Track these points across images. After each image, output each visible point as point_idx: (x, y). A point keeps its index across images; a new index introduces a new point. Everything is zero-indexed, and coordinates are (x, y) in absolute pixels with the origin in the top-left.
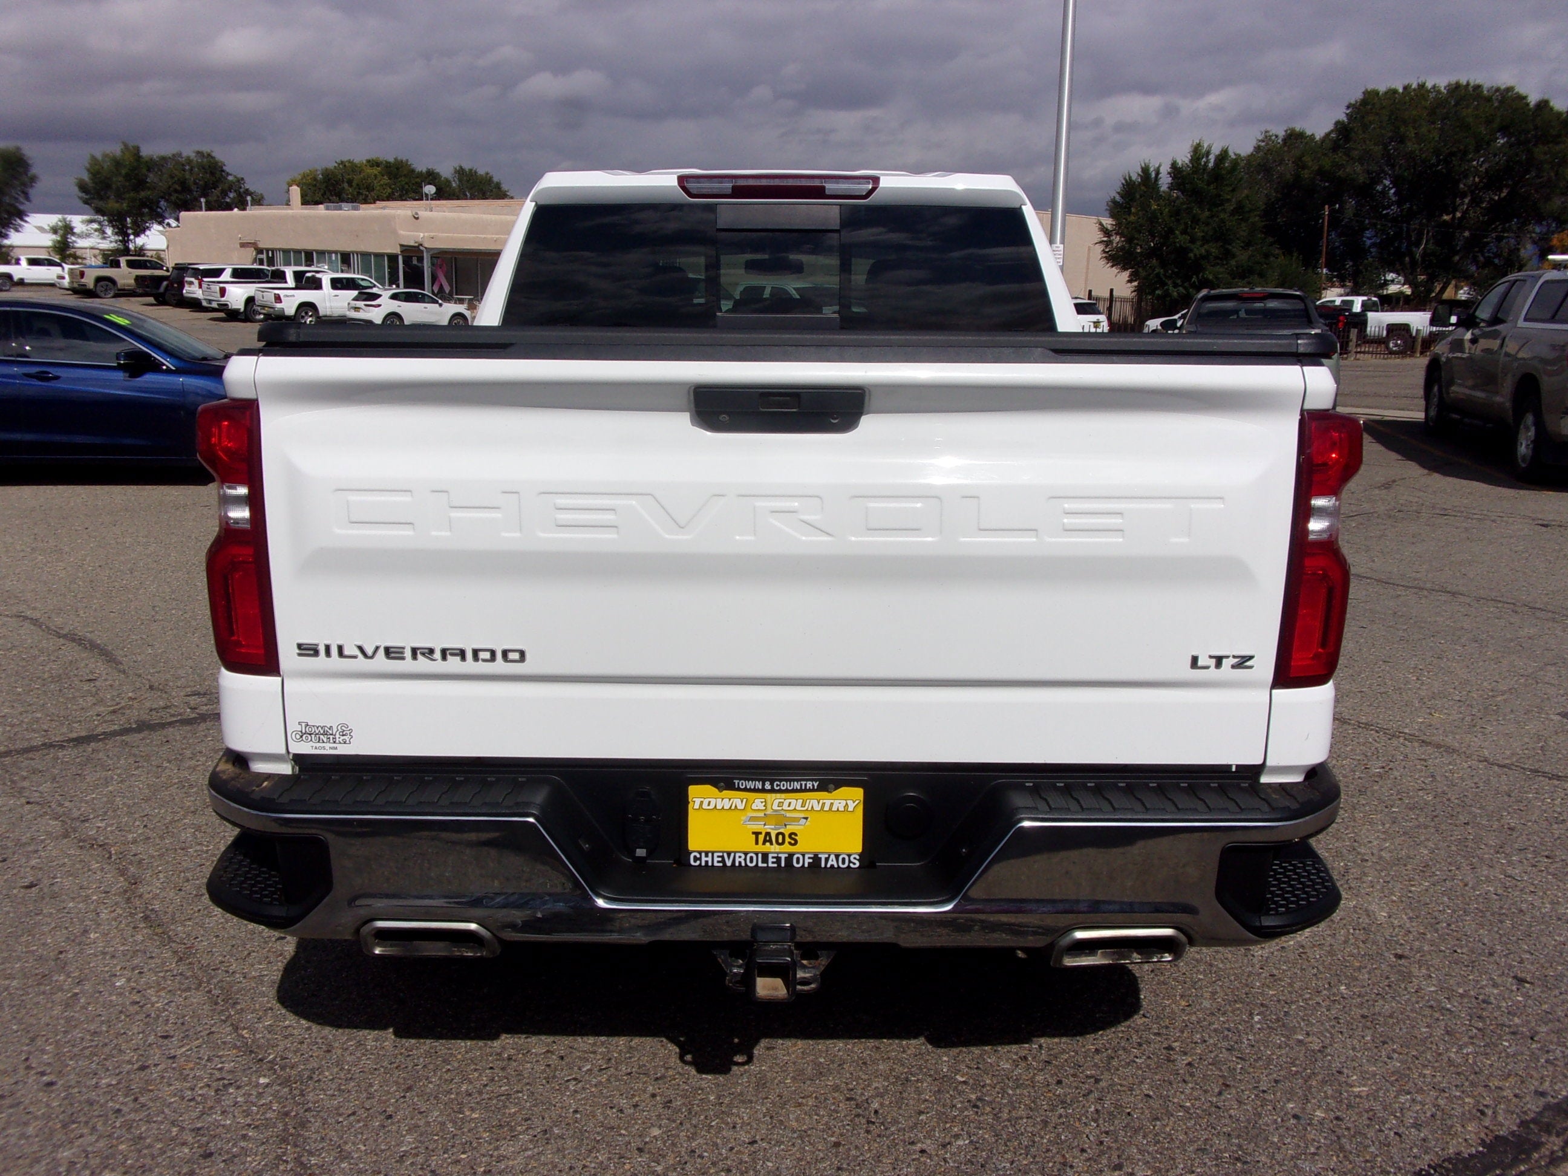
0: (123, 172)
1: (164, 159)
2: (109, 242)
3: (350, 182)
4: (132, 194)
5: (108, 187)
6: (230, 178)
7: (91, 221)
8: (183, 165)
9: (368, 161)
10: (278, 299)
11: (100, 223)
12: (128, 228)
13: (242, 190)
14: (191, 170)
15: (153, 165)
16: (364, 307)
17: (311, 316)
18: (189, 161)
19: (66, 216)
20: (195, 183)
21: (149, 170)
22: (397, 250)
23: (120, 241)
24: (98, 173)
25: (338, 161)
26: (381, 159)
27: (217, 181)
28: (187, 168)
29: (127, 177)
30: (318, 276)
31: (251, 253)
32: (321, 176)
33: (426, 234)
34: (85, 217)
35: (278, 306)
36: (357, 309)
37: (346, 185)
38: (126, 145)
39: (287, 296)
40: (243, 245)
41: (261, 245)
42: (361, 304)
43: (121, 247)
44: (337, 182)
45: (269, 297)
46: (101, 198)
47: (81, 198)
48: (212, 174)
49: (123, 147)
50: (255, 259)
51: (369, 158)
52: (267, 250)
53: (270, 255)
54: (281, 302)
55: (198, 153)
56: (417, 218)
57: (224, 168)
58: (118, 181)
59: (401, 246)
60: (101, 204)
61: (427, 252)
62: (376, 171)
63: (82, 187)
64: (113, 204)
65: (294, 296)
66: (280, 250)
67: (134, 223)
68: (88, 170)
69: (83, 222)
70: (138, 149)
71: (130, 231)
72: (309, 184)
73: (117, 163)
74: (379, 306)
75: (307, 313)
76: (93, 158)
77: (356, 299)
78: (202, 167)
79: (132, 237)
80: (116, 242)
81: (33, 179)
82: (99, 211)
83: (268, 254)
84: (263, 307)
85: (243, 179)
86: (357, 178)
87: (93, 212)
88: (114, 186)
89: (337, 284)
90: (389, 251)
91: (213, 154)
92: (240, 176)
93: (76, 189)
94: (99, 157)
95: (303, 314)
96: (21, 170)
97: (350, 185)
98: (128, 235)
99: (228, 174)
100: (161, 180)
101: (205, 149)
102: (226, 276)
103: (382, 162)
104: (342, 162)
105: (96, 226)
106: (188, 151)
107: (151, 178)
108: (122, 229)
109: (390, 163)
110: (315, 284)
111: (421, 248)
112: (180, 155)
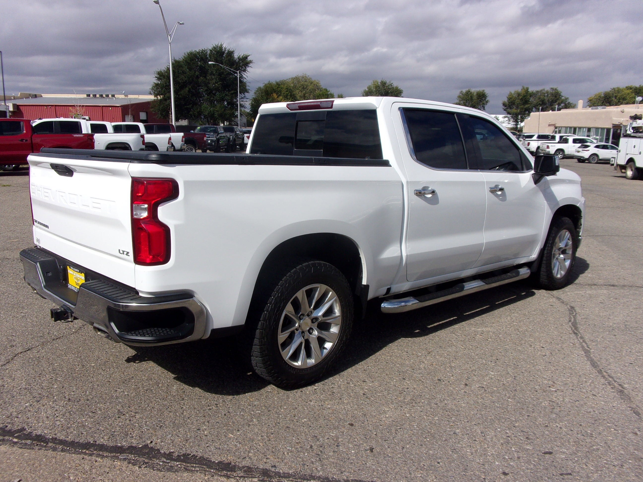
0: (520, 98)
1: (537, 92)
2: (511, 125)
3: (616, 97)
4: (522, 106)
5: (514, 104)
6: (563, 98)
7: (505, 117)
8: (544, 94)
9: (627, 87)
10: (548, 147)
11: (508, 118)
12: (518, 120)
13: (567, 103)
14: (547, 96)
15: (532, 95)
16: (581, 151)
17: (561, 154)
18: (547, 92)
19: (497, 115)
20: (548, 101)
21: (531, 97)
22: (610, 126)
23: (515, 124)
24: (511, 98)
25: (612, 88)
26: (633, 86)
27: (557, 99)
28: (546, 95)
29: (521, 99)
30: (568, 138)
31: (552, 128)
32: (603, 95)
33: (625, 119)
34: (504, 116)
35: (548, 150)
36: (578, 152)
37: (614, 99)
38: (523, 87)
39: (552, 146)
40: (549, 125)
41: (557, 125)
42: (580, 149)
43: (515, 127)
44: (610, 97)
45: (545, 146)
46: (511, 108)
47: (503, 108)
48: (556, 97)
49: (522, 88)
50: (554, 131)
51: (627, 85)
52: (559, 127)
53: (560, 129)
54: (549, 148)
55: (552, 88)
56: (623, 112)
57: (561, 94)
58: (517, 101)
59: (613, 124)
60: (509, 110)
61: (624, 127)
62: (628, 91)
63: (504, 104)
64: (514, 110)
65: (555, 146)
66: (564, 127)
67: (521, 117)
68: (507, 98)
69: (503, 117)
70: (528, 89)
71: (519, 121)
72: (597, 99)
73: (519, 95)
74: (588, 150)
75: (559, 153)
76: (511, 93)
77: (579, 148)
78: (552, 94)
79: (520, 123)
80: (513, 125)
81: (487, 102)
82: (509, 113)
83: (559, 128)
84: (542, 150)
85: (568, 98)
86: (619, 95)
87: (506, 113)
88: (516, 103)
89: (575, 141)
90: (607, 127)
91: (557, 89)
92: (567, 97)
93: (502, 105)
94: (513, 92)
95: (558, 153)
96: (484, 99)
97: (616, 98)
98: (518, 122)
99: (562, 96)
100: (535, 100)
101: (555, 87)
102: (535, 138)
103: (633, 87)
104: (614, 88)
105: (507, 119)
106: (547, 88)
107: (531, 99)
108: (517, 120)
109: (636, 87)
110: (565, 141)
111: (621, 125)
112: (544, 90)
